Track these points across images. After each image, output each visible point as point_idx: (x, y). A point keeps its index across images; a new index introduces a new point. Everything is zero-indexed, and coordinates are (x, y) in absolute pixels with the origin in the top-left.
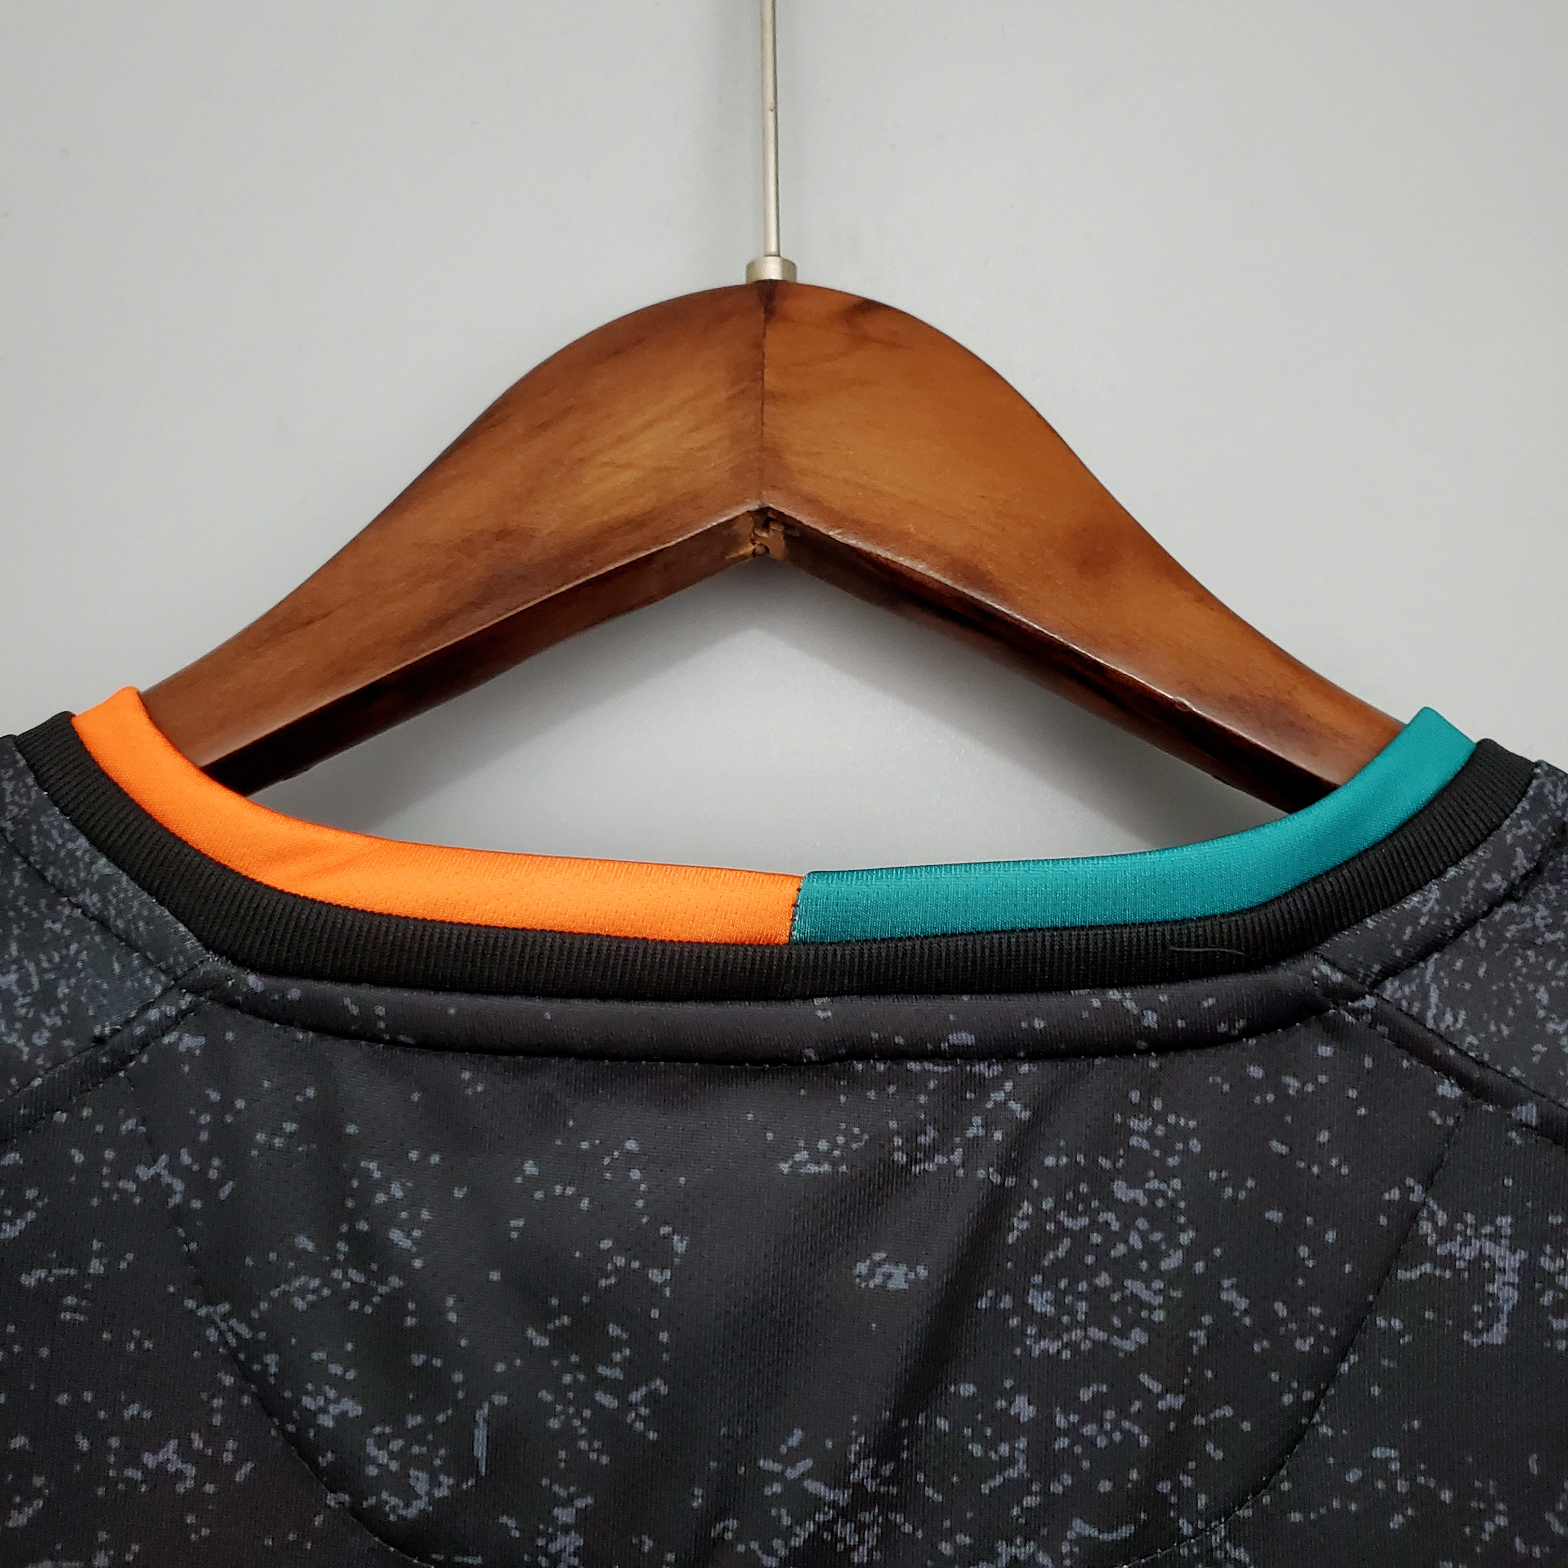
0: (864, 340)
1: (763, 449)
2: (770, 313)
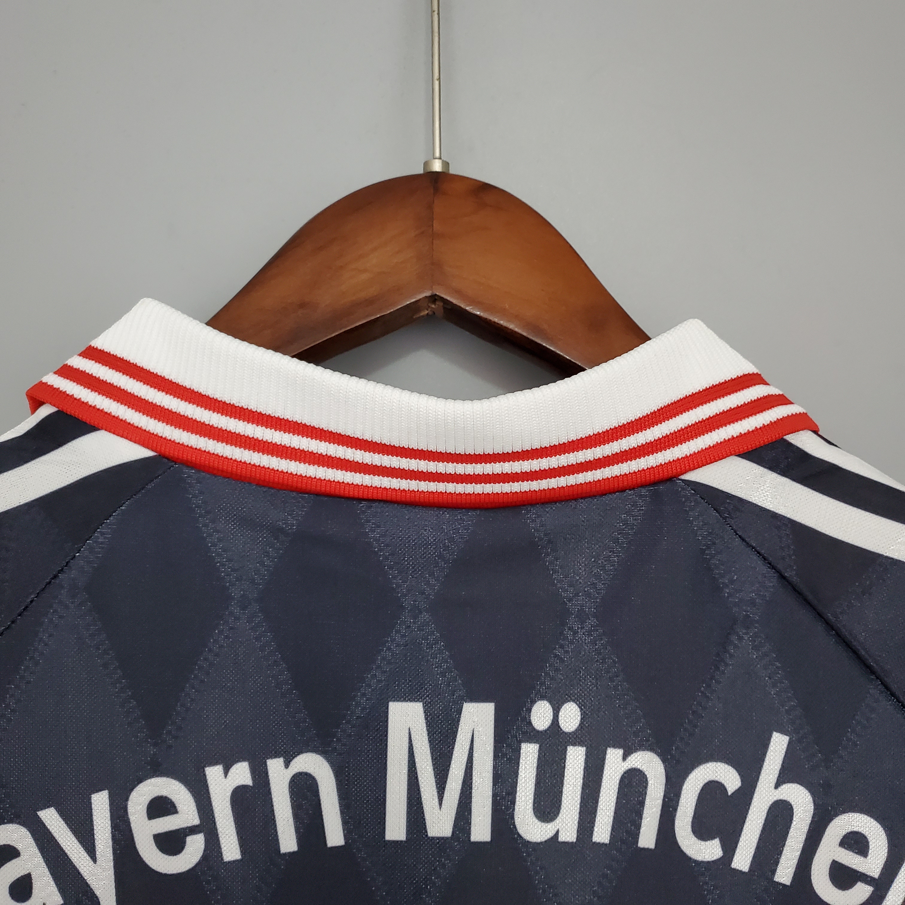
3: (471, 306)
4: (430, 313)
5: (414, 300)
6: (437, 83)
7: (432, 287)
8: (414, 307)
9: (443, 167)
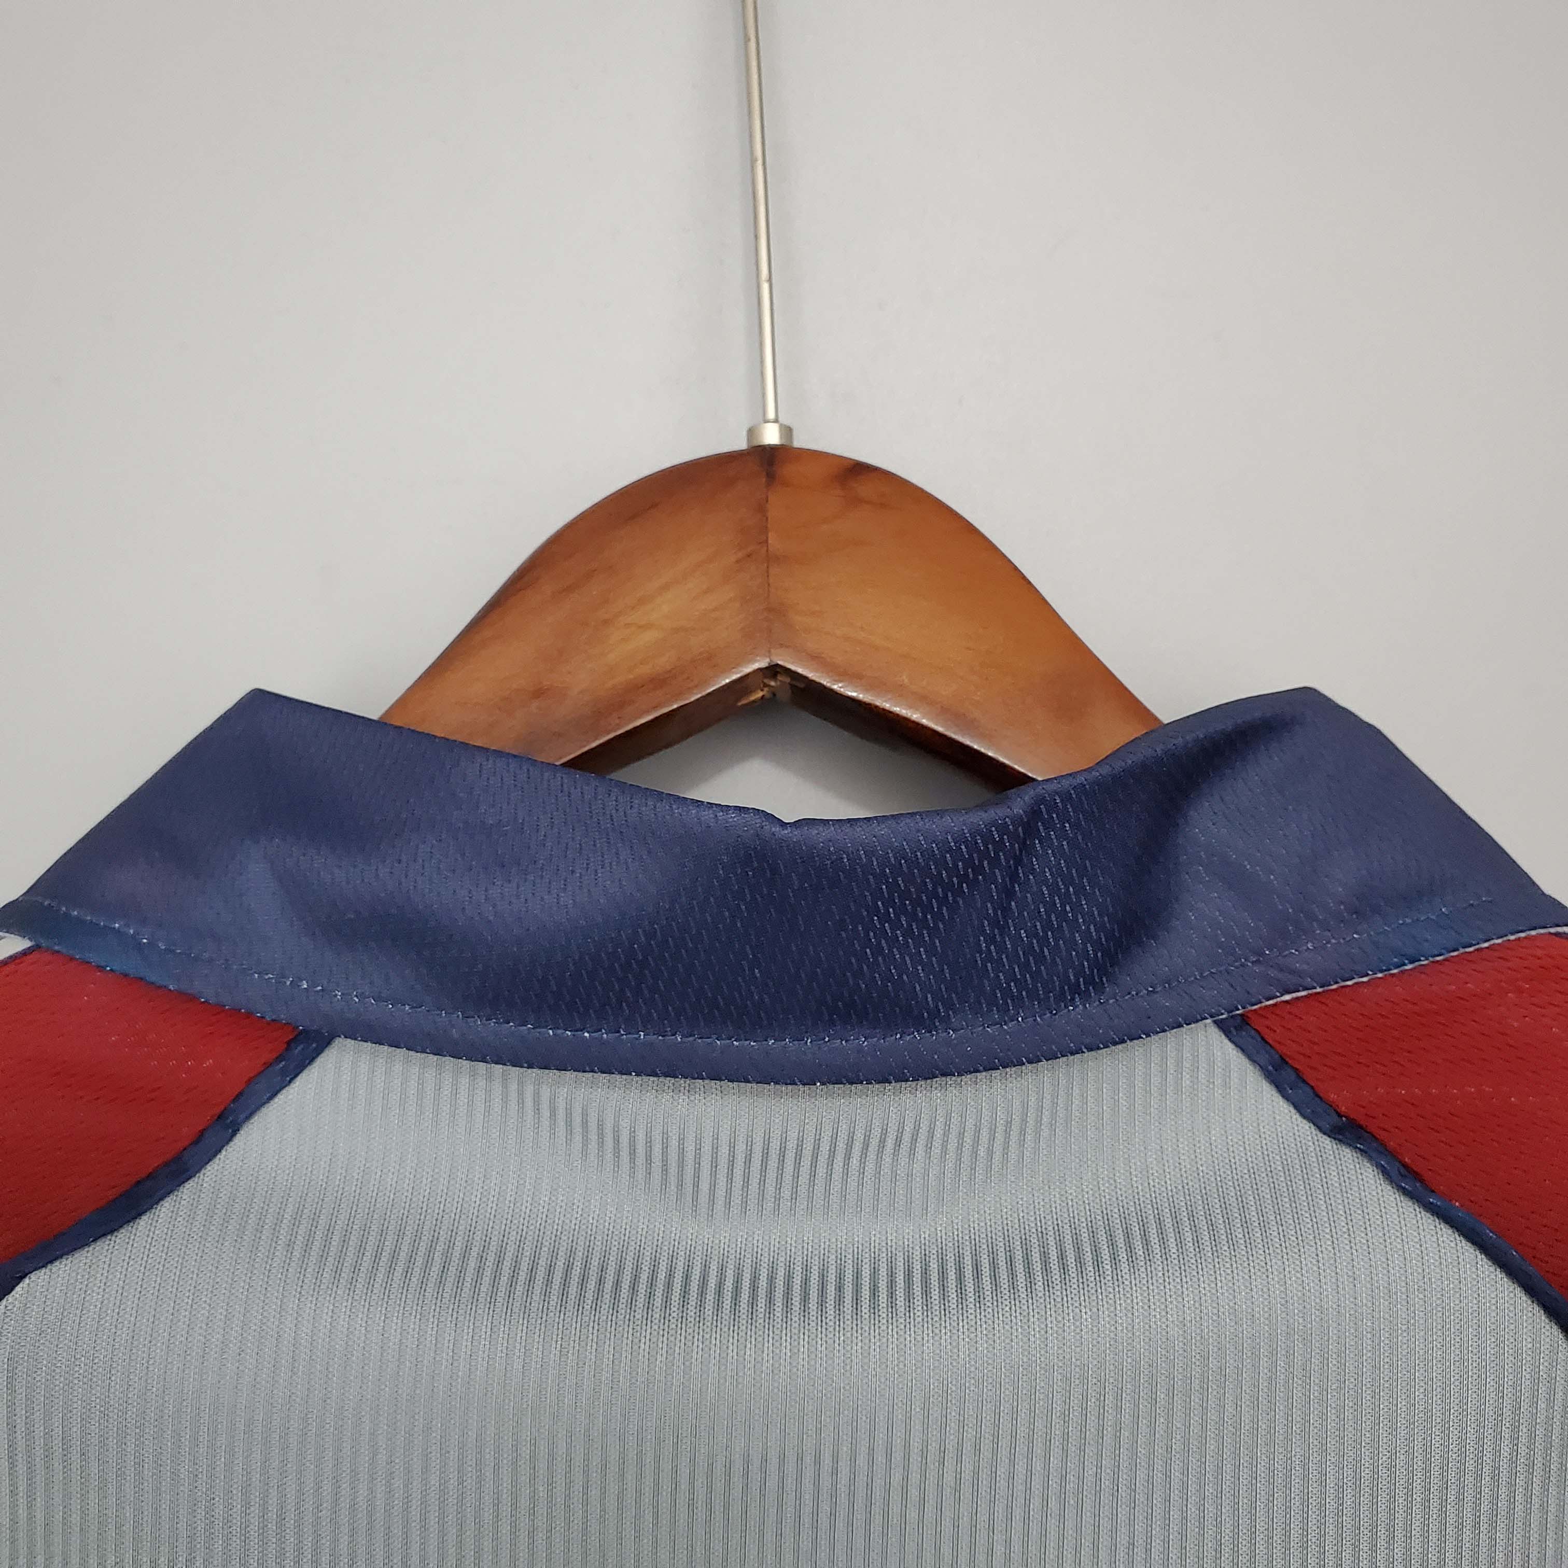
0: (856, 501)
1: (770, 610)
2: (771, 477)
3: (841, 681)
4: (768, 696)
5: (738, 676)
6: (765, 287)
7: (769, 652)
8: (741, 686)
9: (781, 438)
